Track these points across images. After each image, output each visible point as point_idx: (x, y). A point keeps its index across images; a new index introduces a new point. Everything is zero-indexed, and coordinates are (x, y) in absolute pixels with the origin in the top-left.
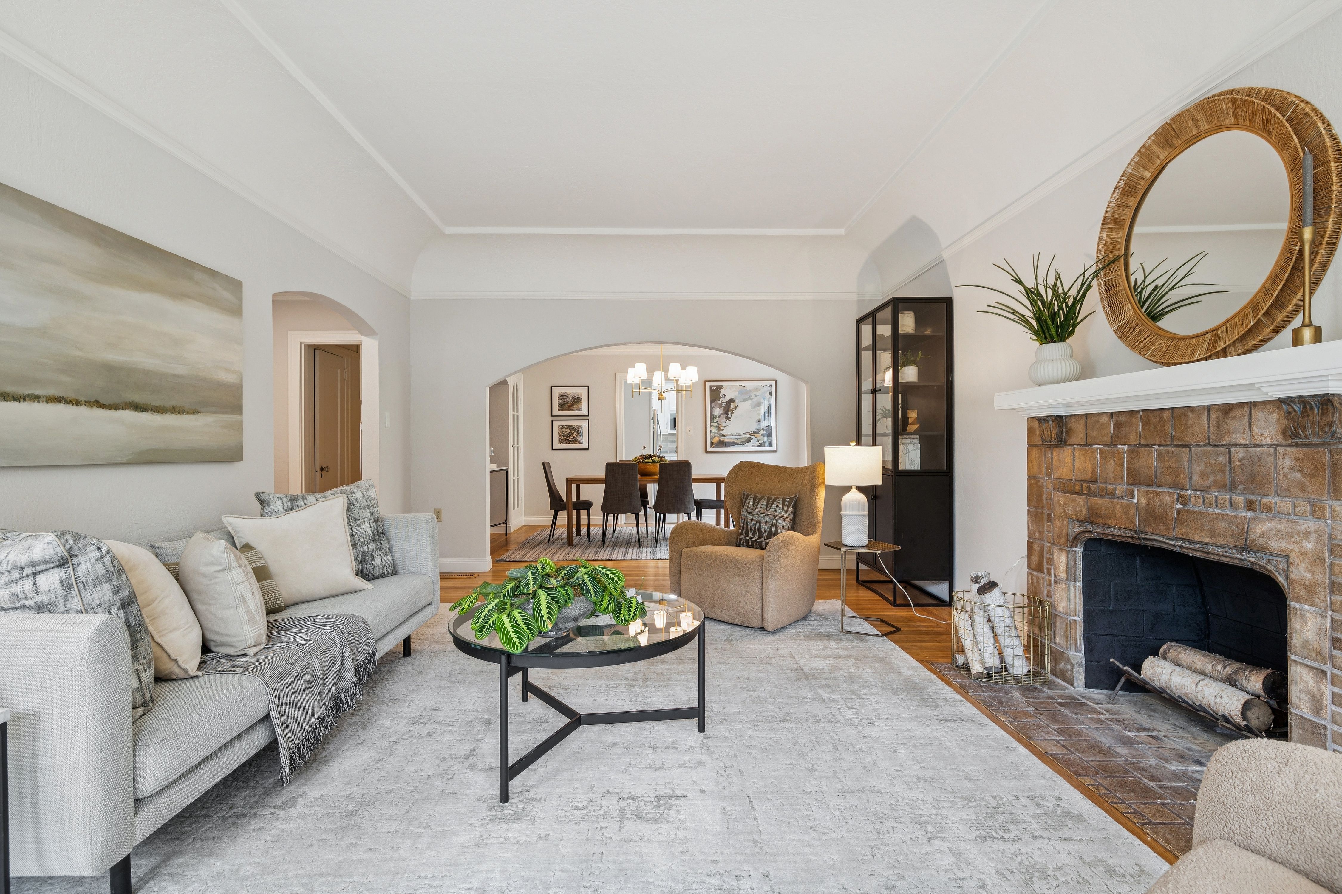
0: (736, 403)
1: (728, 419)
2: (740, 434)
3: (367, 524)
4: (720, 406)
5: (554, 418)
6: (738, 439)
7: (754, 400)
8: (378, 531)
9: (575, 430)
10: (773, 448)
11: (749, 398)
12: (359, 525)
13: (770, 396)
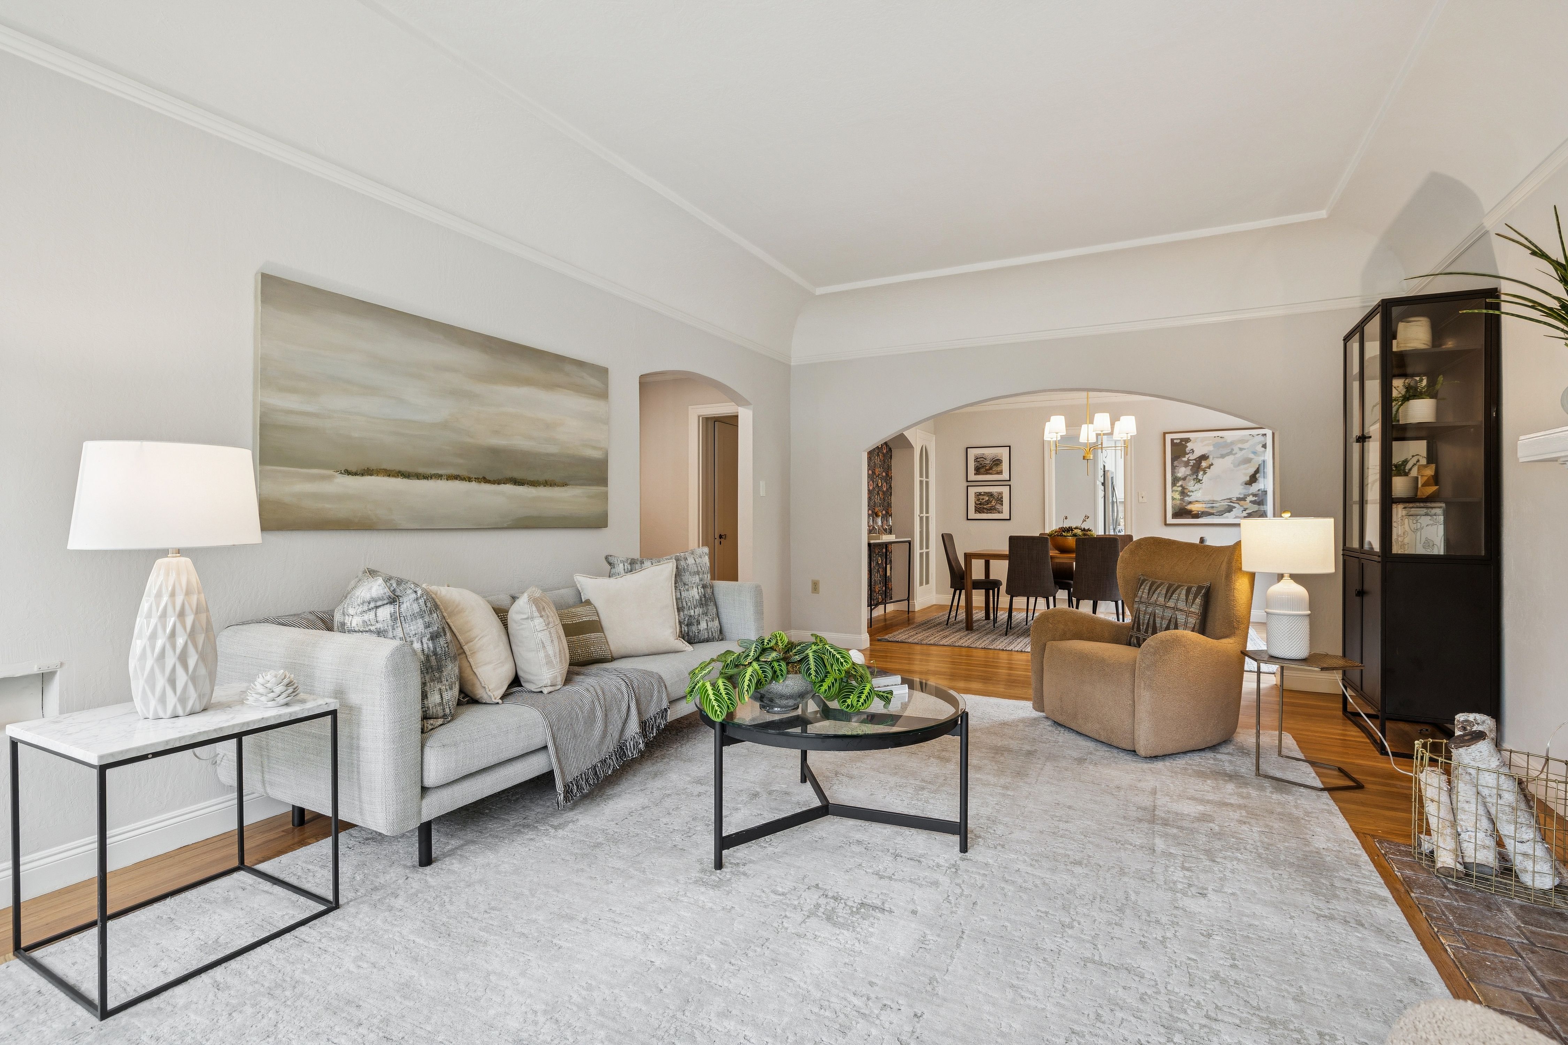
0: (1210, 460)
1: (1198, 481)
2: (1215, 501)
3: (695, 590)
4: (1187, 464)
5: (970, 484)
6: (1213, 507)
7: (1236, 456)
8: (705, 597)
9: (994, 498)
11: (1231, 453)
12: (688, 590)
13: (1263, 449)
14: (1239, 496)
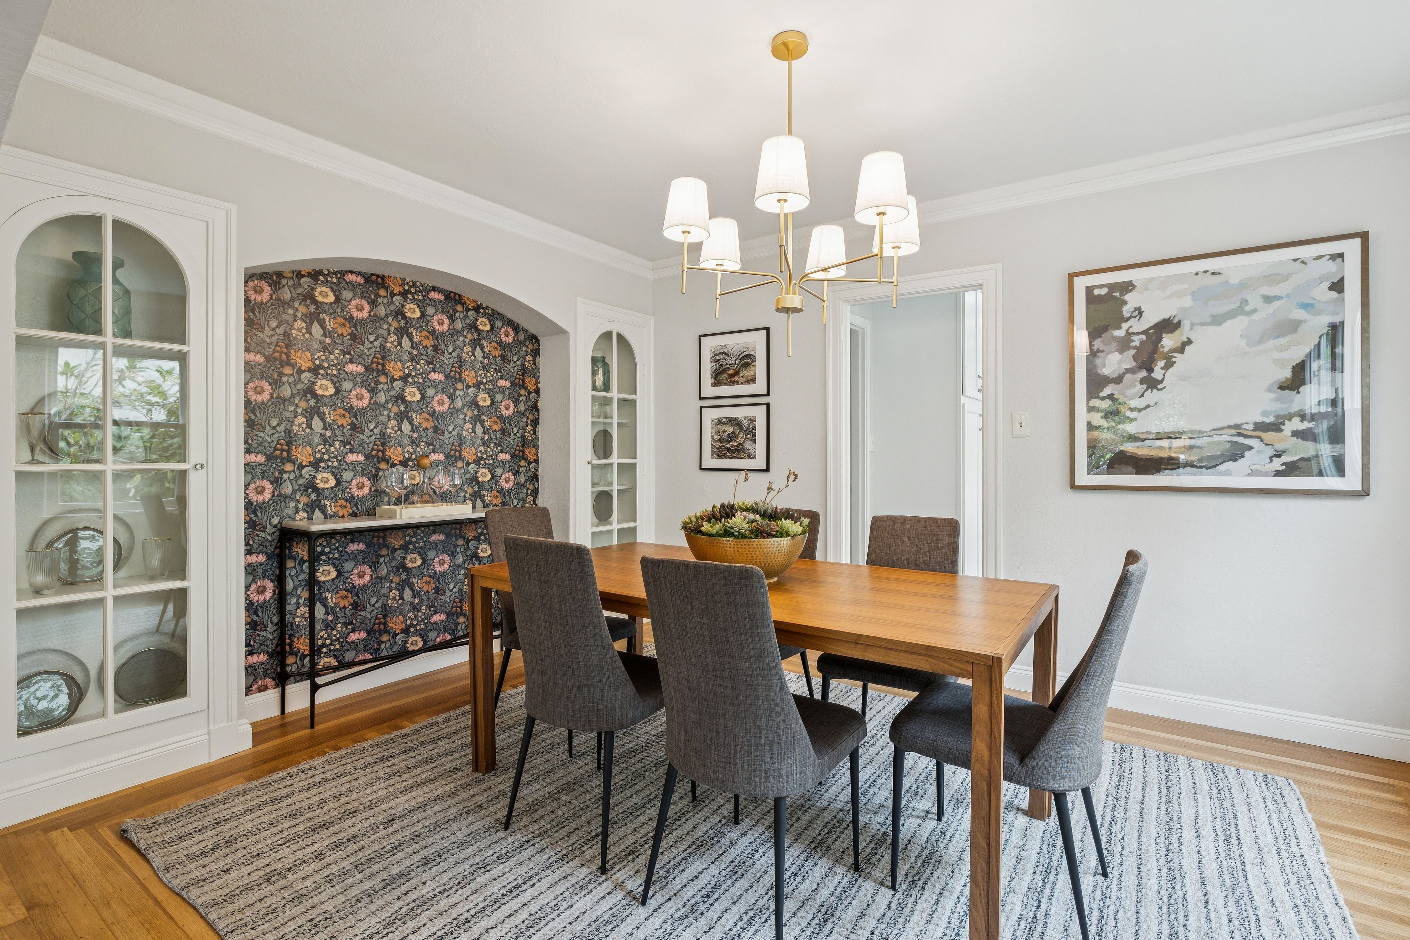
0: (1185, 332)
1: (1152, 384)
2: (1200, 435)
4: (1124, 344)
5: (705, 402)
6: (1191, 448)
7: (1256, 317)
9: (741, 428)
10: (1352, 481)
11: (1240, 310)
13: (1334, 294)
14: (1260, 419)
